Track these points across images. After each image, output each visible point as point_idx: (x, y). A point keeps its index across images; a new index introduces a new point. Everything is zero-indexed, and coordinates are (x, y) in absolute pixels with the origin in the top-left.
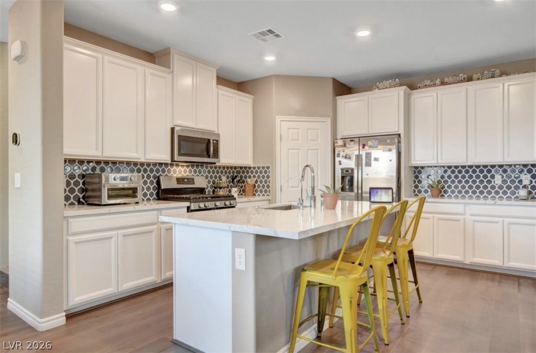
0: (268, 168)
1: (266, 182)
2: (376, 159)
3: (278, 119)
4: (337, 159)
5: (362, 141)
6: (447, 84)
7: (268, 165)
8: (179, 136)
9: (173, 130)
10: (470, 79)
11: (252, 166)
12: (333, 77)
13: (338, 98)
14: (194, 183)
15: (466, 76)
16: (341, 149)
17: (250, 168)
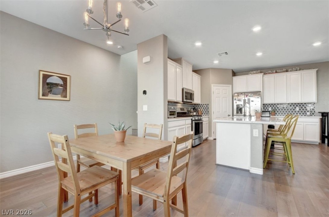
0: (208, 104)
1: (207, 110)
2: (252, 101)
3: (212, 85)
4: (235, 101)
5: (246, 94)
6: (278, 72)
7: (208, 103)
8: (185, 92)
9: (183, 89)
10: (287, 71)
11: (200, 104)
12: (232, 69)
13: (233, 77)
14: (184, 110)
15: (286, 70)
16: (236, 97)
17: (199, 104)
